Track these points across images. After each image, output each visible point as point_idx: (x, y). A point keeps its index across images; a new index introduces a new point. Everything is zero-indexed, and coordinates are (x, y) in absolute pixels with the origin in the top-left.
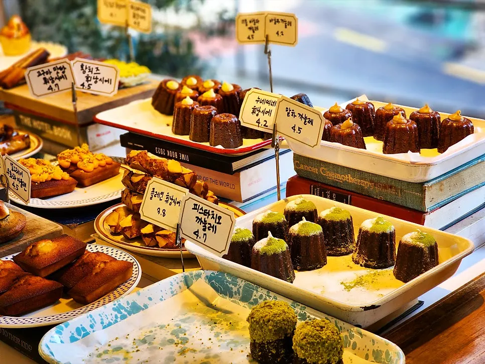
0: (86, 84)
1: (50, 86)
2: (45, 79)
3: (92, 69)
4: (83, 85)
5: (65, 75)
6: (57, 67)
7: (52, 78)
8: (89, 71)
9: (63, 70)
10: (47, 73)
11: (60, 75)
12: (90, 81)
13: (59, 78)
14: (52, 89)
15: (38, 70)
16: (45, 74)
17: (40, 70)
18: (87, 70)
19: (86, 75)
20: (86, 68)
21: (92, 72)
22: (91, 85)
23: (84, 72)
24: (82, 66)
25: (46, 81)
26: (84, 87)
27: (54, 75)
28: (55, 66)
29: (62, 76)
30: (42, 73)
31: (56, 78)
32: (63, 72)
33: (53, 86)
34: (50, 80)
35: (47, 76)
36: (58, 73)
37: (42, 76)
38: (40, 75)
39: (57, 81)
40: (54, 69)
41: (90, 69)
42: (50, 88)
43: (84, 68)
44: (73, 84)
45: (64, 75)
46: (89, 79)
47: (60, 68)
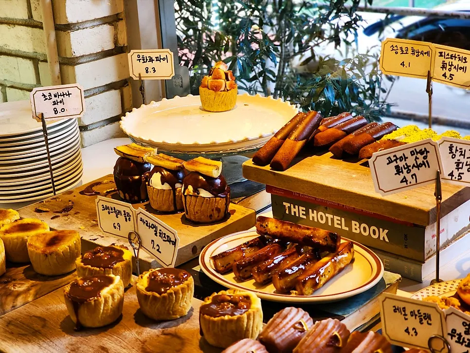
0: (456, 174)
1: (405, 178)
2: (397, 167)
3: (465, 151)
4: (451, 174)
5: (427, 161)
6: (415, 149)
7: (408, 167)
8: (461, 155)
9: (425, 155)
10: (401, 159)
11: (419, 161)
12: (462, 168)
13: (418, 166)
14: (406, 181)
15: (388, 156)
16: (398, 161)
17: (391, 156)
18: (458, 154)
19: (456, 160)
20: (457, 150)
21: (464, 155)
22: (463, 174)
23: (454, 157)
24: (451, 148)
25: (398, 170)
26: (453, 178)
27: (411, 161)
28: (413, 149)
29: (423, 162)
30: (393, 159)
31: (414, 166)
32: (425, 158)
33: (408, 177)
34: (405, 169)
35: (401, 164)
36: (416, 158)
37: (394, 164)
38: (390, 162)
39: (414, 171)
40: (412, 153)
41: (462, 152)
42: (404, 180)
43: (454, 150)
44: (438, 174)
45: (425, 161)
46: (460, 166)
47: (421, 152)
